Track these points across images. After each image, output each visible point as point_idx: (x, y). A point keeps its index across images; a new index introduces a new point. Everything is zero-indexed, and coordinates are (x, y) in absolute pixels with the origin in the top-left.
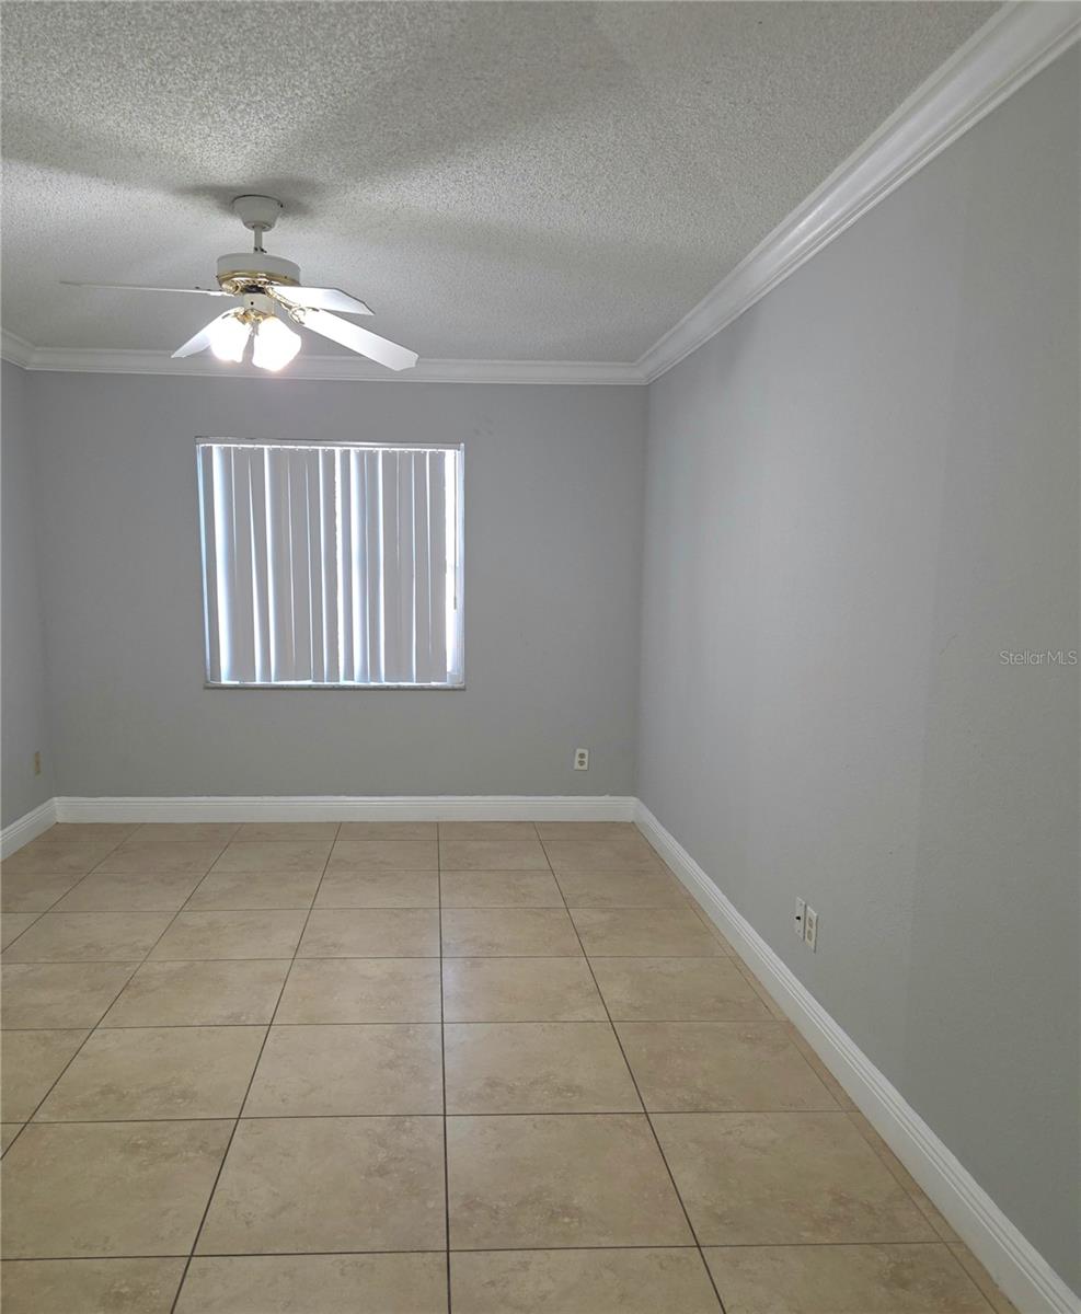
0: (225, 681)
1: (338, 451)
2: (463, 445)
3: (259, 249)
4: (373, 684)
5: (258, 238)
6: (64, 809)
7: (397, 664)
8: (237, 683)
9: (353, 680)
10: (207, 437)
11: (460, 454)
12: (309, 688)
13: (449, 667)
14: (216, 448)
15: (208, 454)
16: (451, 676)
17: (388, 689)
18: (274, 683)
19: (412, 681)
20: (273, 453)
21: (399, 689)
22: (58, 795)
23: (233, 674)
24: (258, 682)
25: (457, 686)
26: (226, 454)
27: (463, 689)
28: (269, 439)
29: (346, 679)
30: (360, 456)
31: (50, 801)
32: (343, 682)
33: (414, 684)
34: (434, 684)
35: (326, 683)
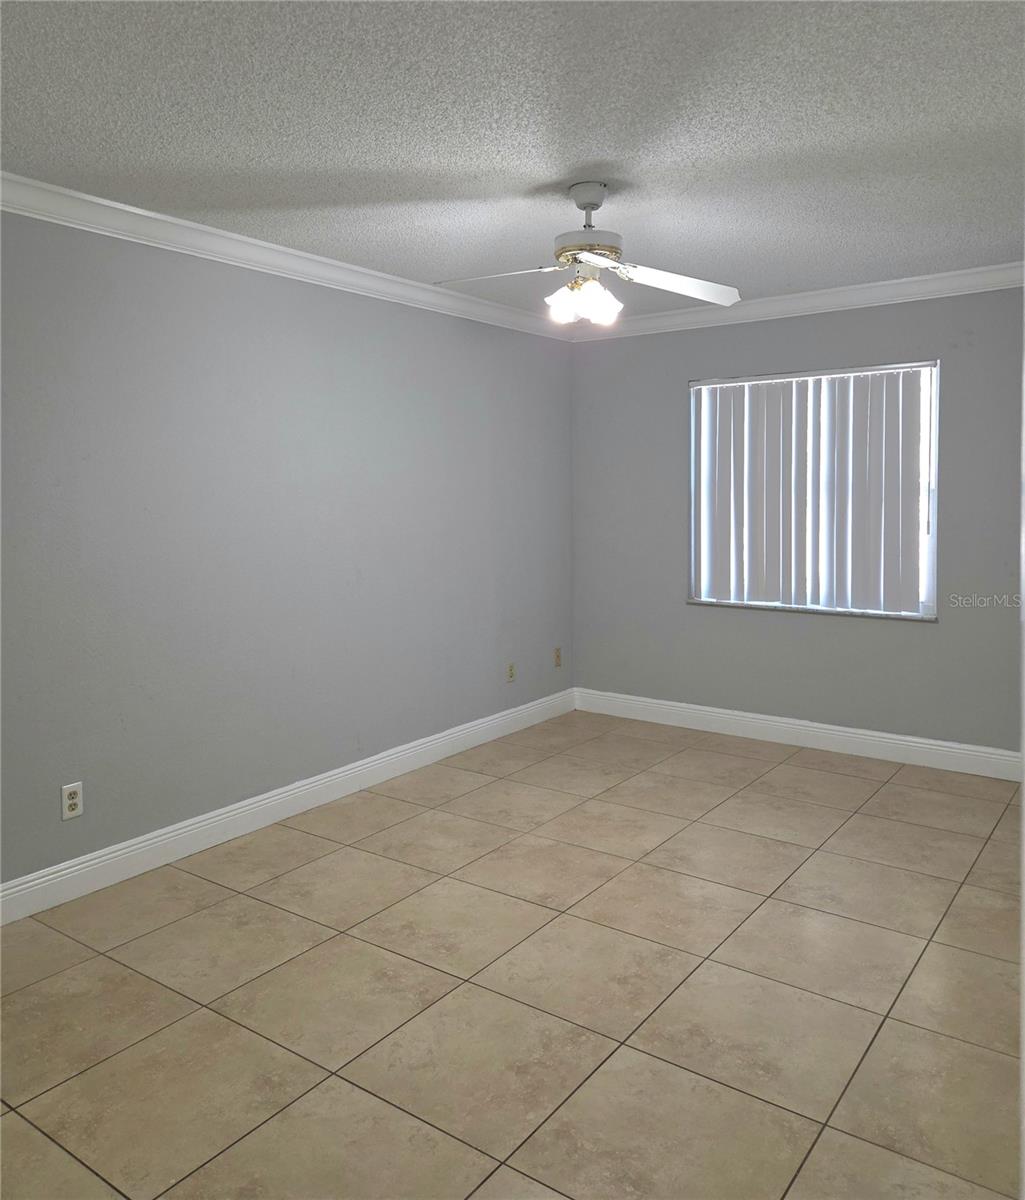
0: (704, 598)
1: (811, 380)
2: (938, 361)
3: (588, 226)
4: (839, 609)
5: (588, 217)
6: (581, 698)
7: (865, 588)
8: (714, 600)
9: (818, 604)
10: (698, 380)
11: (936, 371)
12: (775, 609)
13: (923, 597)
14: (705, 390)
15: (699, 394)
16: (925, 607)
17: (852, 615)
18: (746, 602)
19: (880, 609)
20: (751, 388)
21: (863, 616)
22: (577, 686)
23: (712, 592)
24: (733, 601)
25: (926, 617)
26: (713, 393)
27: (936, 621)
28: (749, 376)
29: (812, 603)
30: (832, 383)
31: (569, 690)
32: (810, 606)
33: (882, 612)
34: (903, 613)
35: (793, 606)
